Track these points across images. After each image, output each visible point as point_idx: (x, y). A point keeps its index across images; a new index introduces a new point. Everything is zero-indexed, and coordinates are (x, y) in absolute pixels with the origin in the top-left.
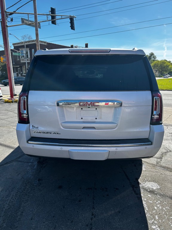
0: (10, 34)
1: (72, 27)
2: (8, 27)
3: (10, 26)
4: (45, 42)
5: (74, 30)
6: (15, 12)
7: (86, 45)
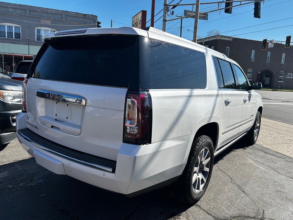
0: (189, 30)
1: (257, 14)
2: (166, 21)
3: (169, 21)
4: (229, 37)
5: (259, 17)
6: (179, 4)
7: (287, 38)
